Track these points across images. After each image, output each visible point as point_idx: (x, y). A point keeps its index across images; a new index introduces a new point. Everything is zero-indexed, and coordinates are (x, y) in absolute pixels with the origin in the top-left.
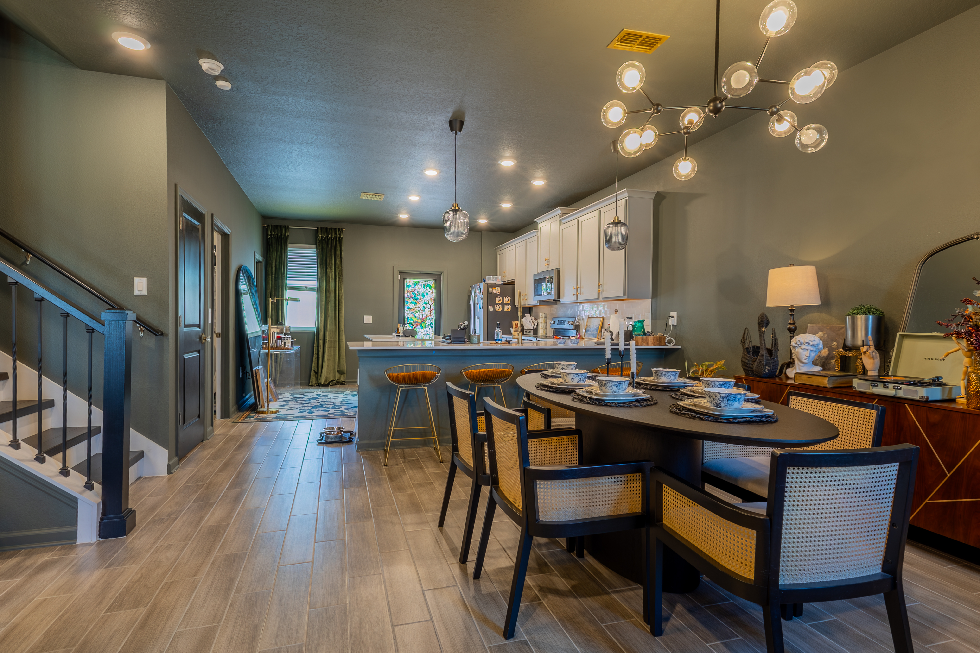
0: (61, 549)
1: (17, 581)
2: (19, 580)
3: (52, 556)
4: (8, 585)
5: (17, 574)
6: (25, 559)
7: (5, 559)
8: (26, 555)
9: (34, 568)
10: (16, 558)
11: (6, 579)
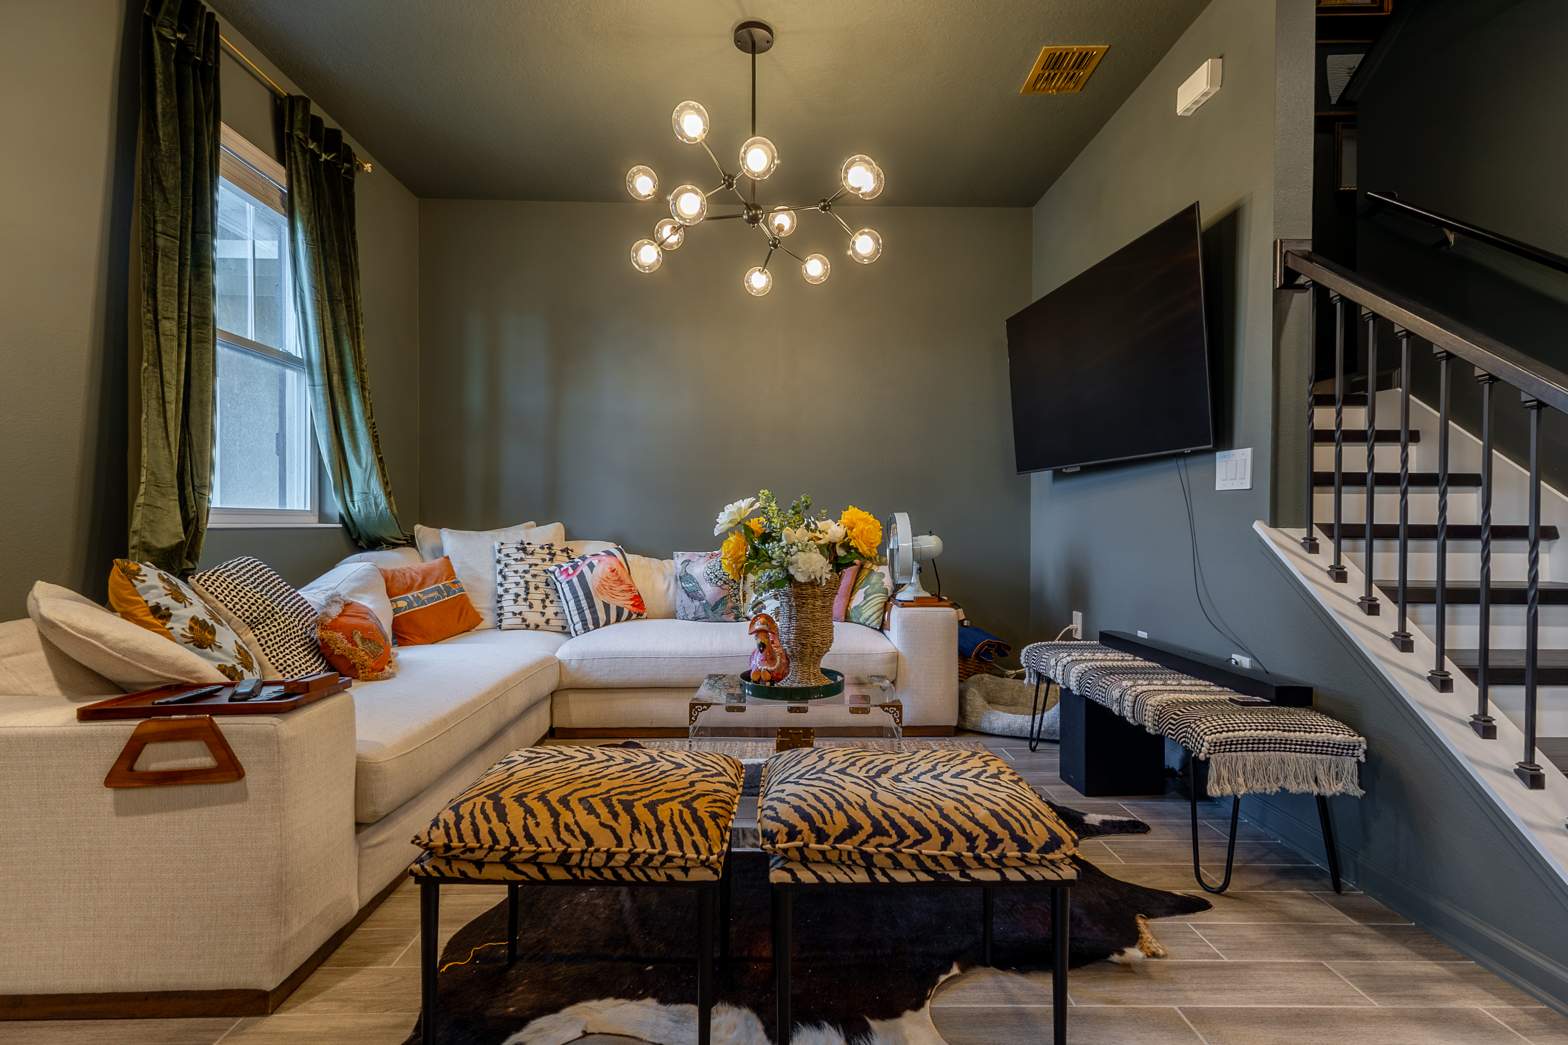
0: (1539, 1015)
1: (1373, 1005)
2: (1378, 1006)
3: (1497, 1013)
4: (1348, 1000)
5: (1393, 993)
6: (1448, 980)
7: (1422, 954)
8: (1461, 974)
9: (1432, 1007)
10: (1438, 967)
11: (1363, 988)
